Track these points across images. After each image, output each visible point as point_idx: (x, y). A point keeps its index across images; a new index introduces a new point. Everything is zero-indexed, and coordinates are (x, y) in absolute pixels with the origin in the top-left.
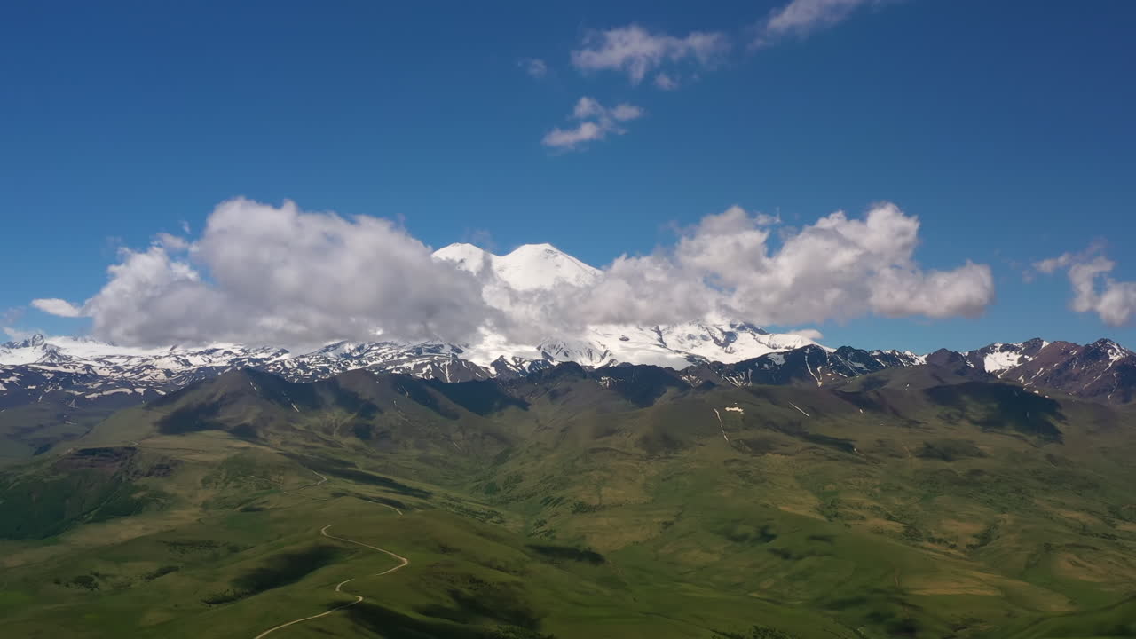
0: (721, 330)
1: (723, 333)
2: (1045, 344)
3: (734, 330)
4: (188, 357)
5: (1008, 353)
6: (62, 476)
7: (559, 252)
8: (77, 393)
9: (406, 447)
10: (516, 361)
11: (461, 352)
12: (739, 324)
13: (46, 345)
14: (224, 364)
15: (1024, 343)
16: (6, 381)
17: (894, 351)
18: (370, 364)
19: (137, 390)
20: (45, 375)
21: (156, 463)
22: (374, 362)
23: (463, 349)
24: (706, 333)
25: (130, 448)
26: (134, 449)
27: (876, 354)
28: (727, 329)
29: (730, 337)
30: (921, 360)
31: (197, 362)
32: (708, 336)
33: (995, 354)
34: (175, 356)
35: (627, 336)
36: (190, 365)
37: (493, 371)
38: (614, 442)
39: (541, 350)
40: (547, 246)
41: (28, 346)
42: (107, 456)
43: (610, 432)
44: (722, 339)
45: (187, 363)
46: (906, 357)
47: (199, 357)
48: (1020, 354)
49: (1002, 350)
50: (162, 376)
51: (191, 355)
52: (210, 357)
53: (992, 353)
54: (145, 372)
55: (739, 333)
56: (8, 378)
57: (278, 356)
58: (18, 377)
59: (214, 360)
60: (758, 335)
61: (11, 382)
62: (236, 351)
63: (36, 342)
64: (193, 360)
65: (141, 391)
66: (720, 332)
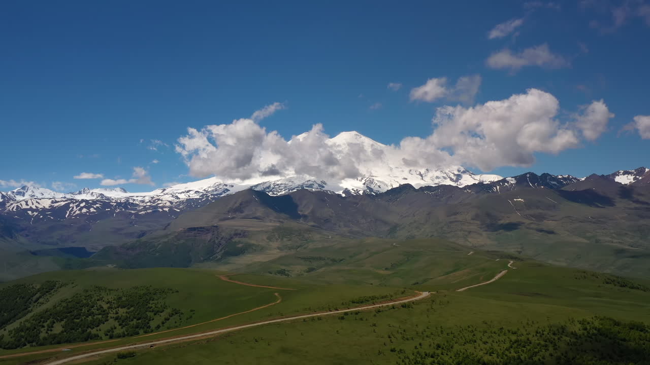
0: (453, 173)
1: (455, 175)
2: (647, 170)
3: (460, 173)
4: (177, 195)
5: (627, 175)
6: (182, 241)
7: (362, 136)
8: (133, 212)
9: (340, 227)
10: (355, 191)
11: (324, 187)
12: (462, 169)
13: (92, 193)
14: (198, 197)
15: (635, 170)
16: (95, 206)
17: (569, 175)
18: (279, 194)
19: (164, 209)
20: (111, 204)
21: (233, 233)
22: (280, 193)
23: (324, 185)
24: (445, 175)
25: (215, 226)
26: (216, 227)
27: (560, 177)
28: (456, 173)
29: (459, 177)
30: (583, 179)
31: (183, 197)
32: (446, 176)
33: (620, 176)
34: (171, 194)
35: (406, 177)
36: (179, 198)
37: (344, 195)
38: (459, 218)
39: (366, 185)
40: (354, 133)
41: (81, 194)
42: (202, 231)
43: (456, 214)
44: (454, 178)
45: (177, 198)
46: (575, 179)
47: (183, 194)
48: (634, 175)
49: (624, 174)
50: (168, 204)
51: (179, 193)
52: (188, 194)
53: (618, 175)
54: (158, 202)
55: (462, 174)
56: (95, 205)
57: (225, 193)
58: (100, 204)
59: (191, 195)
60: (473, 176)
61: (97, 207)
62: (201, 191)
63: (85, 192)
64: (179, 196)
65: (167, 209)
66: (453, 175)
